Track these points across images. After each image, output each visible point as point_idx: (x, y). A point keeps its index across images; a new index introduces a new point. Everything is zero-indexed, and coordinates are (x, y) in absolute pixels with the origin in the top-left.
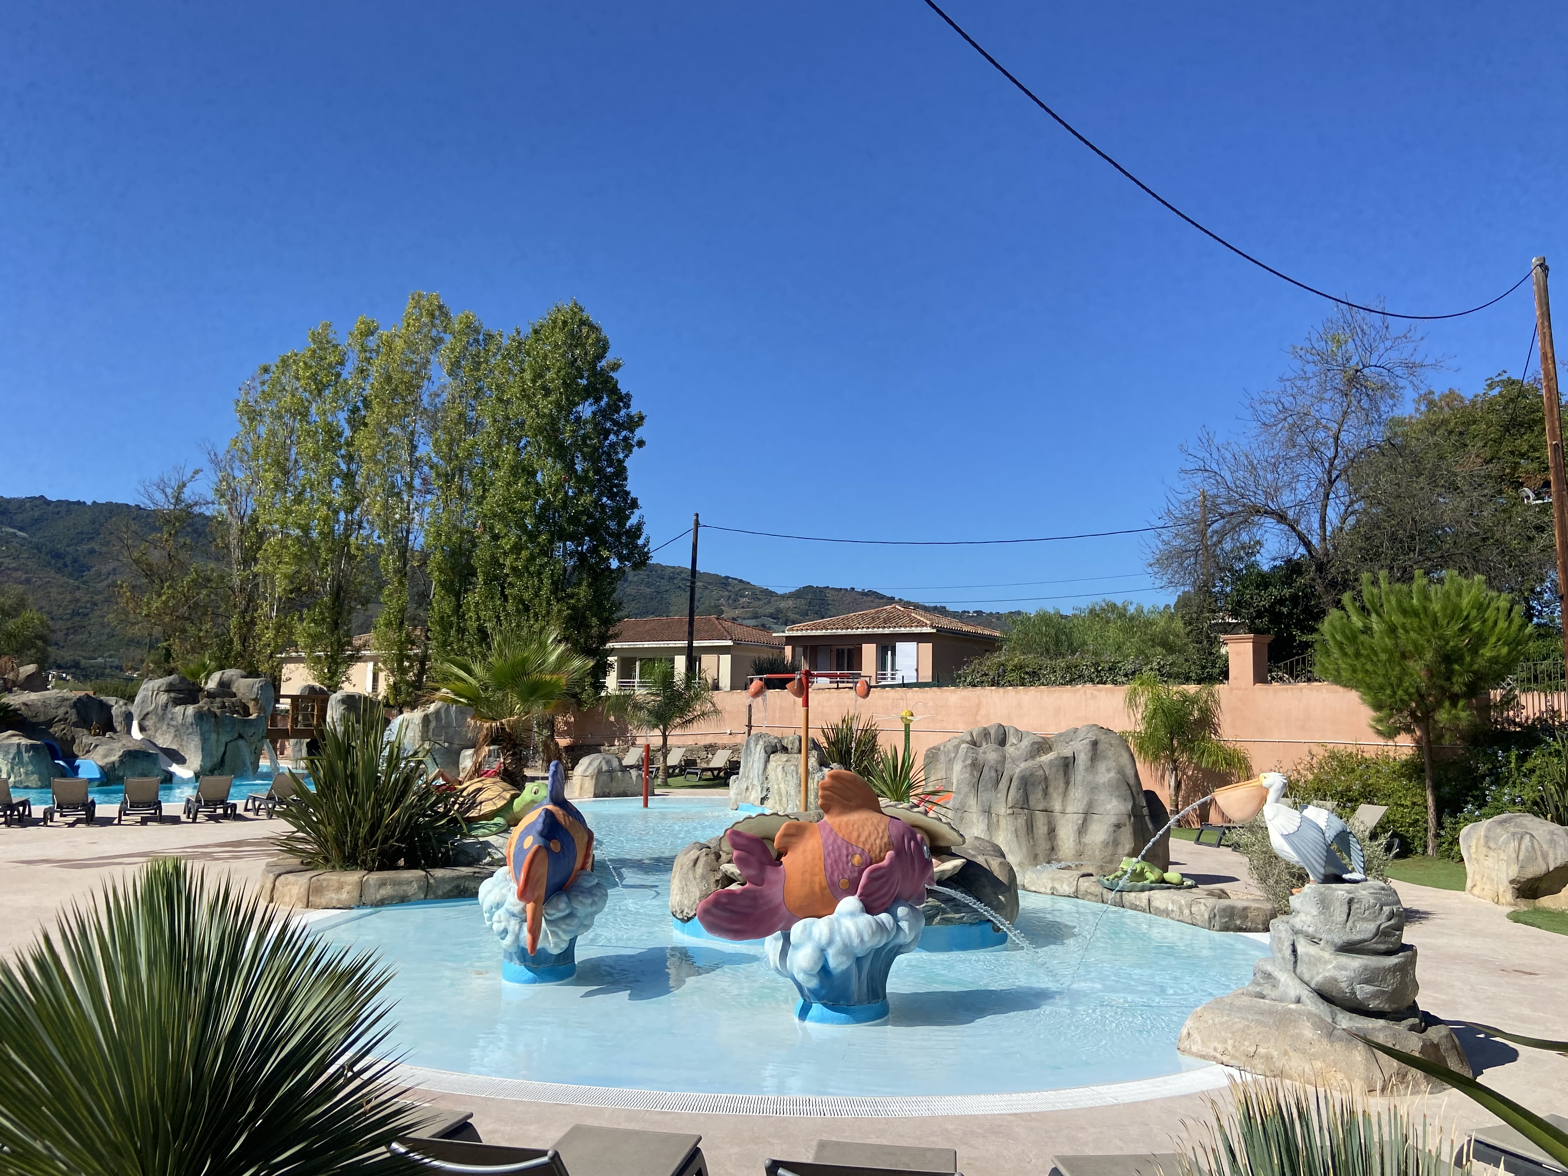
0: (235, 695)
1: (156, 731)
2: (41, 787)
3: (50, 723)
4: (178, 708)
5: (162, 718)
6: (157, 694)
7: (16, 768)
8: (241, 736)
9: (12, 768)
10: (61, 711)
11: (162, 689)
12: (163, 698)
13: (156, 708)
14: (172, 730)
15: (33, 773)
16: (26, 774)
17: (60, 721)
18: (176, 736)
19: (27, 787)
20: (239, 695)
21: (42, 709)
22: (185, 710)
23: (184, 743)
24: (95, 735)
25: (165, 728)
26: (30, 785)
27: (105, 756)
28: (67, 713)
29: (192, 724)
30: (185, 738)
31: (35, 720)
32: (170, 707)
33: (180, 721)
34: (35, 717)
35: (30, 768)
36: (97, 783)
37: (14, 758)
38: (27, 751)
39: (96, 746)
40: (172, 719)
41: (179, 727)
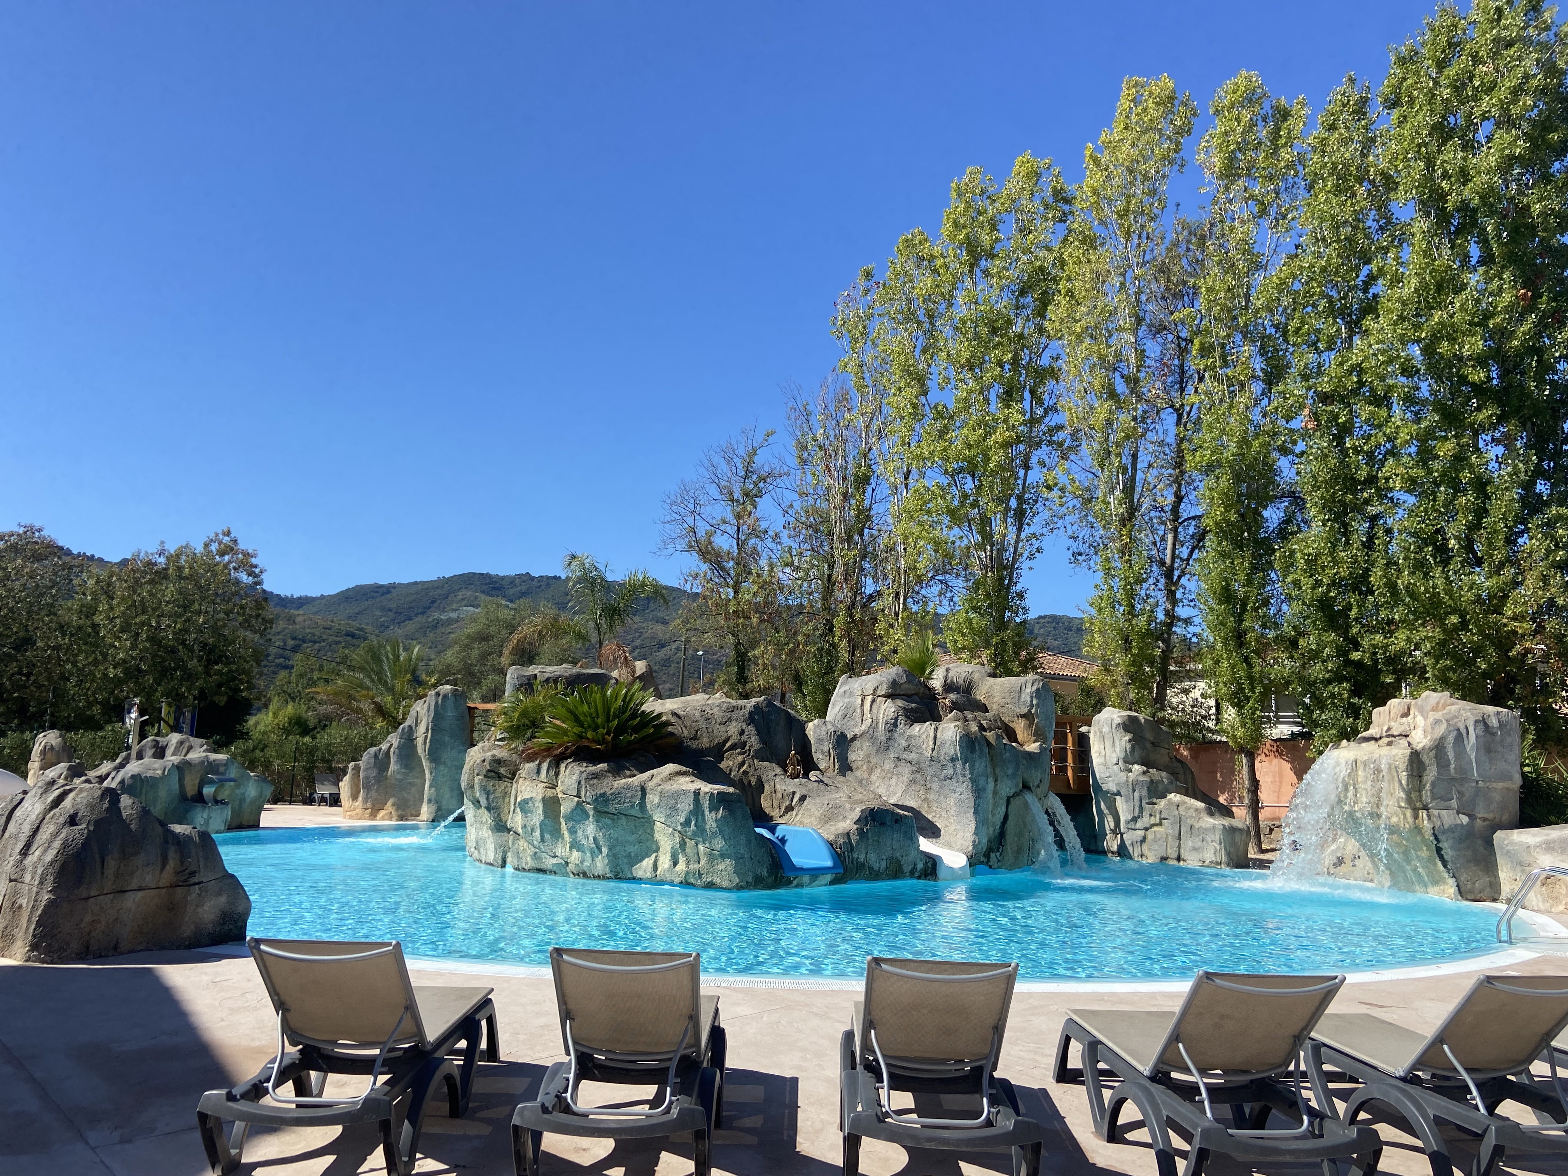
0: (984, 709)
1: (871, 771)
2: (739, 888)
3: (719, 751)
4: (917, 727)
5: (886, 747)
6: (873, 701)
7: (690, 843)
8: (1026, 787)
9: (683, 845)
10: (733, 729)
11: (882, 691)
12: (888, 709)
13: (873, 727)
14: (906, 770)
15: (723, 856)
16: (711, 857)
17: (733, 747)
18: (914, 781)
19: (710, 886)
20: (994, 708)
21: (702, 724)
22: (936, 729)
23: (932, 796)
24: (794, 776)
25: (889, 765)
26: (717, 880)
27: (827, 819)
28: (742, 733)
29: (953, 760)
30: (935, 785)
31: (694, 745)
32: (901, 727)
33: (928, 754)
34: (695, 738)
35: (719, 843)
36: (829, 877)
37: (687, 823)
38: (713, 808)
39: (803, 798)
40: (907, 748)
41: (924, 765)
